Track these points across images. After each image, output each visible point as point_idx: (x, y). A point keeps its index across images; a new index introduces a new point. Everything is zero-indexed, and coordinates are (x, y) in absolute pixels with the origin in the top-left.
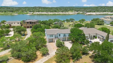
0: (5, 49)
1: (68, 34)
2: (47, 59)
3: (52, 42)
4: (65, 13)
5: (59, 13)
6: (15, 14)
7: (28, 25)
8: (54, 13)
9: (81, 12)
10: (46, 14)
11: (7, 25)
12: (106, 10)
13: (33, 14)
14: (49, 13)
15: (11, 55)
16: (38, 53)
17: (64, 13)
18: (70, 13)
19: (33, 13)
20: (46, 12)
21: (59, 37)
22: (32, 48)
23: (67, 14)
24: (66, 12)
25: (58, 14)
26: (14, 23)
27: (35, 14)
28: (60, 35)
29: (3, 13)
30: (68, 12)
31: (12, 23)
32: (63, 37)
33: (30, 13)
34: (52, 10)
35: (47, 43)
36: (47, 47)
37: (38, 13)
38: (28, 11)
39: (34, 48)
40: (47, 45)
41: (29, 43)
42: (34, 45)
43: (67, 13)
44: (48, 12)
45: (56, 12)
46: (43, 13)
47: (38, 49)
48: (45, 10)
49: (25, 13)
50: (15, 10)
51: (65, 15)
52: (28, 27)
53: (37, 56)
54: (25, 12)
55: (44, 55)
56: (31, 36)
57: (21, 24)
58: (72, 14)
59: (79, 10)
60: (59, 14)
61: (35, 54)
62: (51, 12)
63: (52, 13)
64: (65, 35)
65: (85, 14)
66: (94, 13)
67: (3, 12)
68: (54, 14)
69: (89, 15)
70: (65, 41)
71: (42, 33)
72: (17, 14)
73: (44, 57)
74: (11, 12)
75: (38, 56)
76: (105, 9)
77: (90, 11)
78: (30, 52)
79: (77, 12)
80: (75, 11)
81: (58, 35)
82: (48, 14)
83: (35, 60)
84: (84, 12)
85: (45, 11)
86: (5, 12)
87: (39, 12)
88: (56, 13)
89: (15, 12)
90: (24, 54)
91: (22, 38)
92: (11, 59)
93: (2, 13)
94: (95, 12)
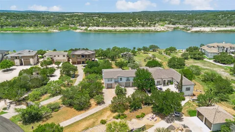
0: (53, 96)
1: (133, 78)
2: (102, 108)
3: (111, 88)
4: (149, 28)
5: (136, 28)
6: (54, 31)
7: (79, 60)
8: (126, 28)
9: (181, 27)
10: (110, 31)
11: (48, 59)
12: (233, 22)
13: (86, 29)
14: (118, 28)
15: (62, 103)
16: (92, 102)
17: (147, 28)
18: (159, 27)
19: (86, 27)
20: (112, 27)
21: (120, 81)
22: (86, 95)
23: (152, 31)
24: (150, 26)
25: (134, 31)
26: (58, 56)
27: (90, 30)
28: (121, 79)
29: (32, 29)
30: (154, 26)
31: (55, 56)
32: (125, 81)
33: (82, 28)
34: (123, 23)
35: (103, 90)
36: (104, 94)
37: (97, 28)
38: (78, 24)
39: (88, 95)
40: (103, 92)
41: (82, 89)
42: (87, 92)
43: (152, 28)
44: (115, 27)
45: (130, 25)
46: (105, 28)
47: (92, 97)
48: (110, 22)
49: (71, 28)
50: (53, 21)
51: (148, 31)
52: (79, 63)
53: (90, 104)
54: (72, 26)
55: (99, 103)
56: (83, 79)
57: (68, 56)
58: (163, 30)
59: (177, 21)
60: (137, 31)
61: (89, 102)
62: (120, 26)
63: (122, 28)
64: (128, 79)
65: (189, 30)
66: (207, 29)
67: (31, 26)
68: (126, 31)
69: (196, 32)
70: (129, 86)
71: (98, 75)
72: (57, 31)
73: (99, 106)
74: (47, 26)
75: (92, 105)
76: (231, 20)
77: (200, 25)
78: (83, 100)
79: (173, 26)
80: (169, 24)
81: (119, 79)
82: (115, 31)
83: (88, 109)
84: (187, 25)
85: (110, 24)
86: (36, 26)
87: (98, 26)
88: (131, 28)
89: (55, 26)
90: (76, 102)
91: (72, 81)
92: (62, 106)
93: (29, 29)
94: (208, 25)
